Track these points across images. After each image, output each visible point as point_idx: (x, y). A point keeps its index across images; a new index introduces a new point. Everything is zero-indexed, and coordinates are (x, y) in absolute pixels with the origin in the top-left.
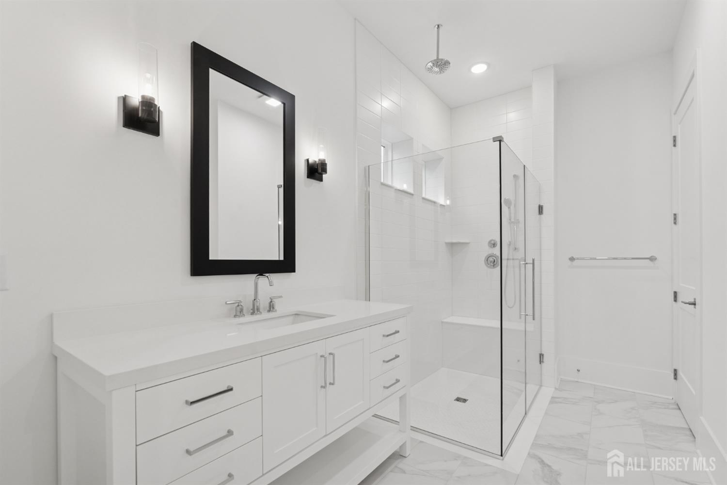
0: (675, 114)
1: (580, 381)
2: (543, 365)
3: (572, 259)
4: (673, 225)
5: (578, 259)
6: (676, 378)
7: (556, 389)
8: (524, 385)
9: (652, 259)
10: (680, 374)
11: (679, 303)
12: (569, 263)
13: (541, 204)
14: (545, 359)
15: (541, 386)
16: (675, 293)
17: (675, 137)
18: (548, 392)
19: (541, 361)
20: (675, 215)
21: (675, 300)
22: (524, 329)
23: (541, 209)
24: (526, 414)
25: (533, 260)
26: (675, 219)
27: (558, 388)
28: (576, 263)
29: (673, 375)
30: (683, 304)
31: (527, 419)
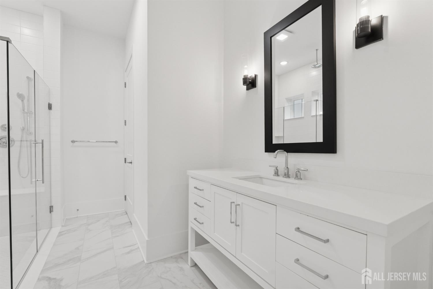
0: (126, 72)
1: (78, 216)
2: (52, 213)
3: (73, 142)
4: (125, 126)
5: (77, 141)
6: (125, 200)
7: (62, 226)
8: (35, 232)
9: (116, 142)
10: (127, 197)
11: (127, 163)
12: (72, 144)
13: (50, 103)
14: (54, 209)
15: (51, 228)
16: (125, 159)
17: (125, 83)
18: (56, 231)
19: (51, 211)
20: (125, 121)
21: (125, 162)
22: (35, 192)
23: (50, 107)
24: (37, 252)
25: (43, 141)
26: (125, 123)
27: (64, 225)
28: (76, 144)
29: (124, 198)
30: (129, 163)
31: (38, 256)
